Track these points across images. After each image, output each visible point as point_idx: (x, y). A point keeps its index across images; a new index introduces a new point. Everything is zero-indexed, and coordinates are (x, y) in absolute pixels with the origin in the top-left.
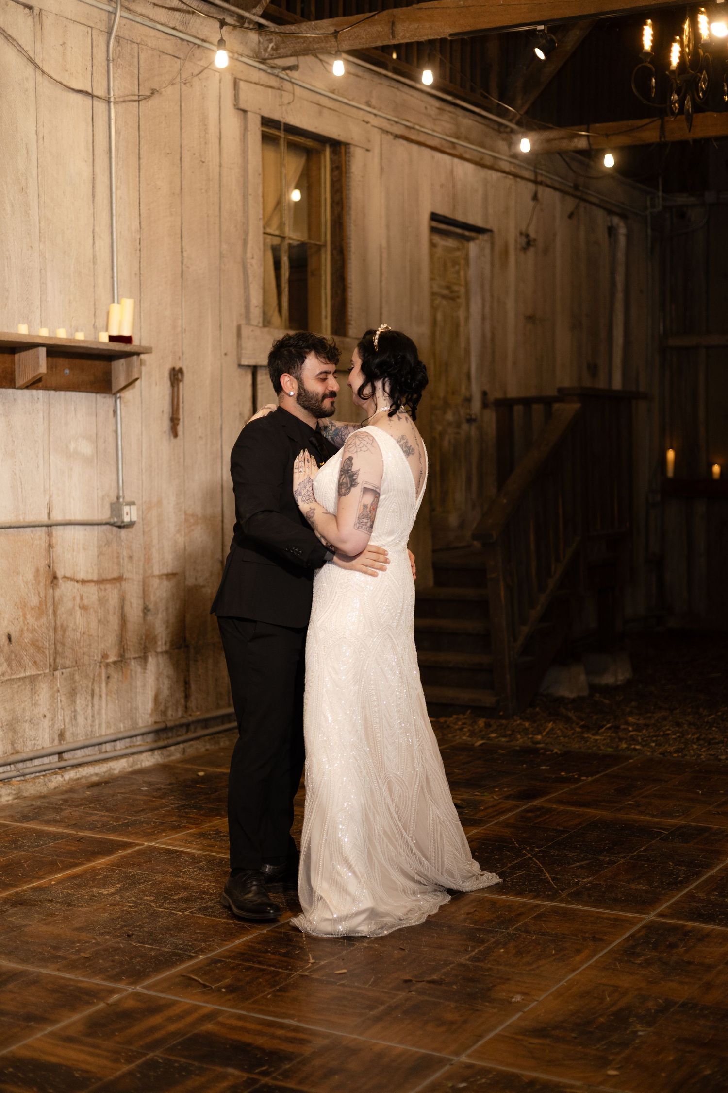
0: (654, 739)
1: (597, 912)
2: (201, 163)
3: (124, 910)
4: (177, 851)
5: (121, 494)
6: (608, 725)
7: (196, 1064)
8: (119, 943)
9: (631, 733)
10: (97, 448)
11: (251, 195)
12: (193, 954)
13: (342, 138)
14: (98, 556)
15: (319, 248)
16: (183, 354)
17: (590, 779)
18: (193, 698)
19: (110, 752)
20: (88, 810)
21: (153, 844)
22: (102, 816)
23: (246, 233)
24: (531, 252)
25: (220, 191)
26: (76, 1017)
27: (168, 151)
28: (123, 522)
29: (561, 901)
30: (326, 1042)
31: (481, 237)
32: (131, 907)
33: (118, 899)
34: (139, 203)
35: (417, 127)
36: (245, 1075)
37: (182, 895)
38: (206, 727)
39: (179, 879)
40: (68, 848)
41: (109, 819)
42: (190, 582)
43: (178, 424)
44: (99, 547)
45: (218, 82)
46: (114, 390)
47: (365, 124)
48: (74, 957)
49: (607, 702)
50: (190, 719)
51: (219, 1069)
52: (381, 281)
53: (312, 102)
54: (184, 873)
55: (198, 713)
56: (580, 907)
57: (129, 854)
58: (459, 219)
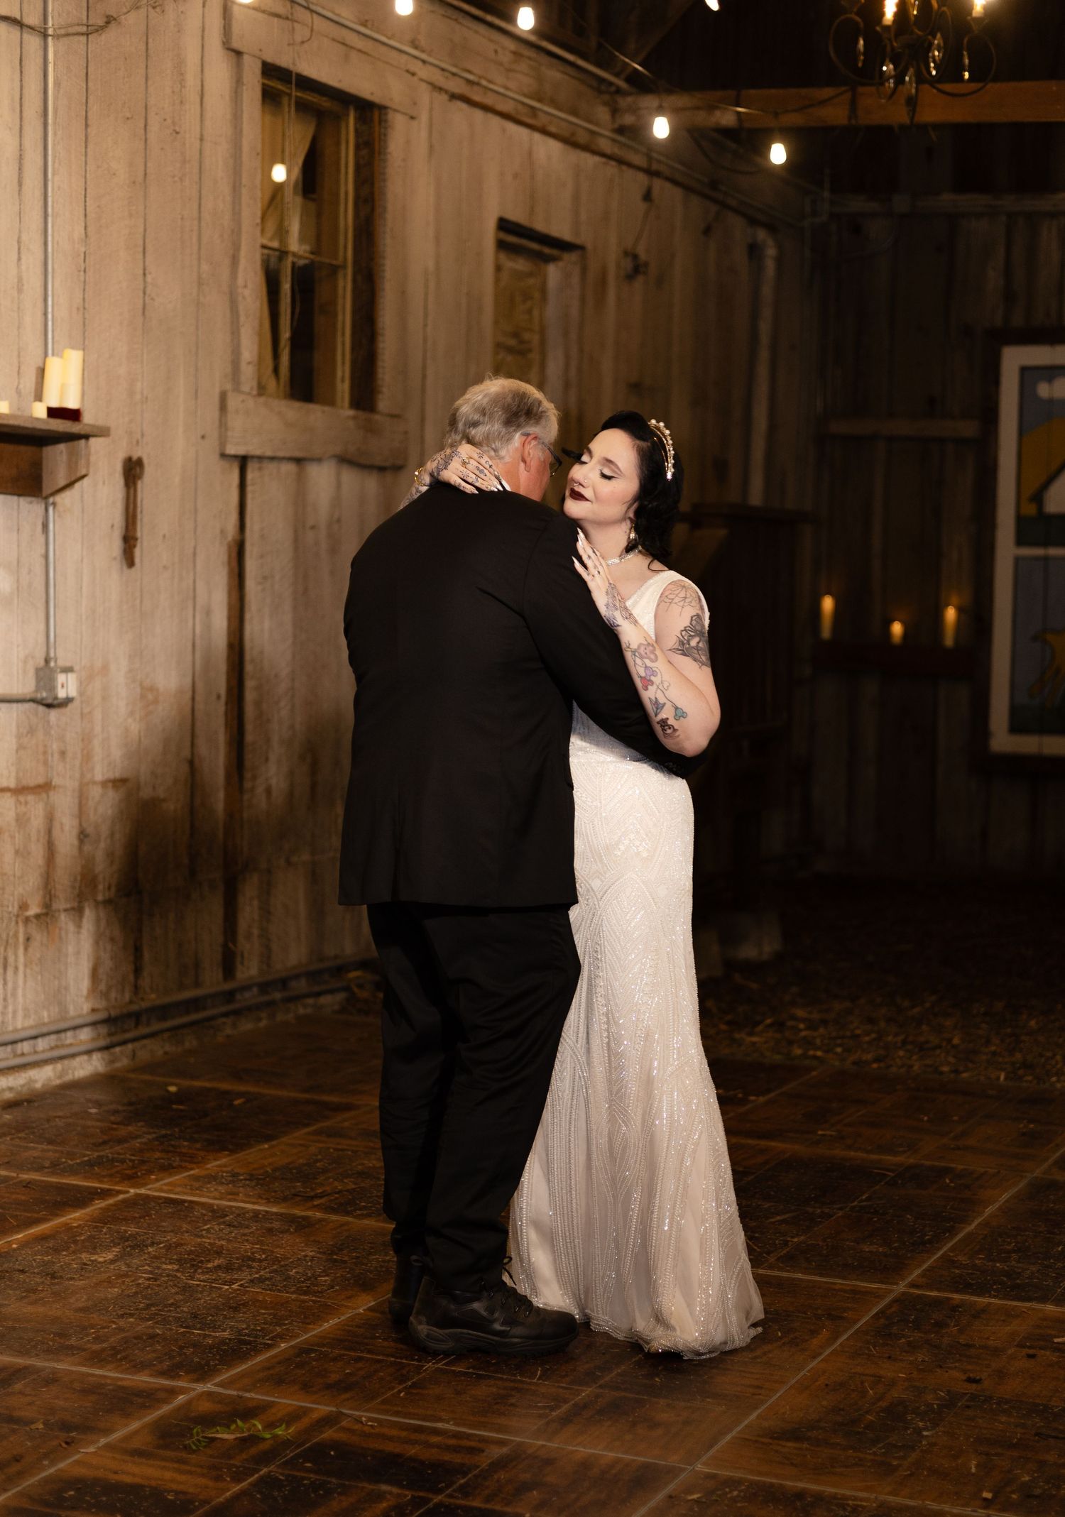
0: (839, 1041)
1: (826, 1282)
2: (174, 134)
3: (140, 1284)
4: (185, 1201)
5: (52, 655)
6: (768, 1021)
7: (334, 1480)
8: (153, 1328)
9: (803, 1034)
10: (18, 581)
11: (245, 186)
12: (269, 1342)
13: (376, 98)
14: (17, 752)
15: (334, 270)
16: (143, 435)
17: (762, 1099)
18: (145, 974)
19: (29, 1054)
20: (17, 1142)
21: (143, 1191)
22: (43, 1150)
23: (236, 247)
24: (639, 282)
25: (200, 179)
26: (135, 1425)
27: (128, 115)
28: (56, 698)
29: (771, 1267)
30: (505, 1450)
31: (566, 256)
32: (149, 1279)
33: (124, 1268)
34: (85, 197)
35: (484, 83)
36: (409, 1494)
37: (217, 1262)
38: (163, 1018)
39: (204, 1240)
40: (14, 1196)
41: (57, 1155)
42: (146, 793)
43: (135, 546)
44: (19, 736)
45: (201, 5)
46: (46, 491)
47: (409, 76)
48: (96, 1347)
49: (754, 986)
50: (144, 1005)
51: (369, 1487)
52: (425, 325)
53: (334, 40)
54: (208, 1230)
55: (153, 996)
56: (799, 1276)
57: (111, 1205)
58: (539, 227)
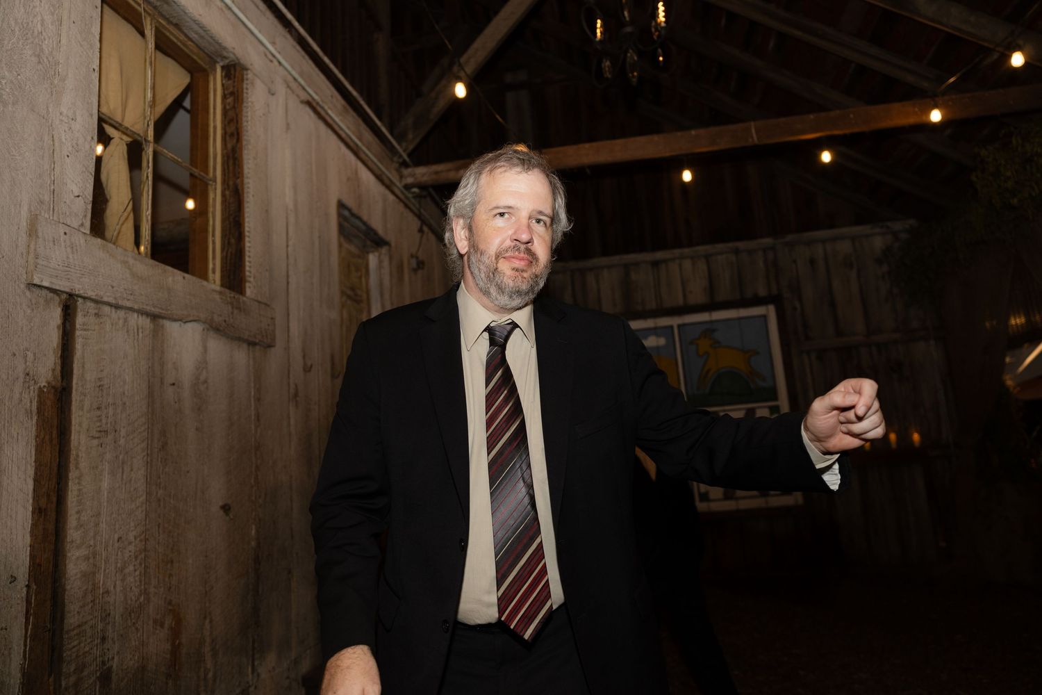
24: (420, 272)
31: (381, 248)
47: (267, 59)
58: (365, 218)
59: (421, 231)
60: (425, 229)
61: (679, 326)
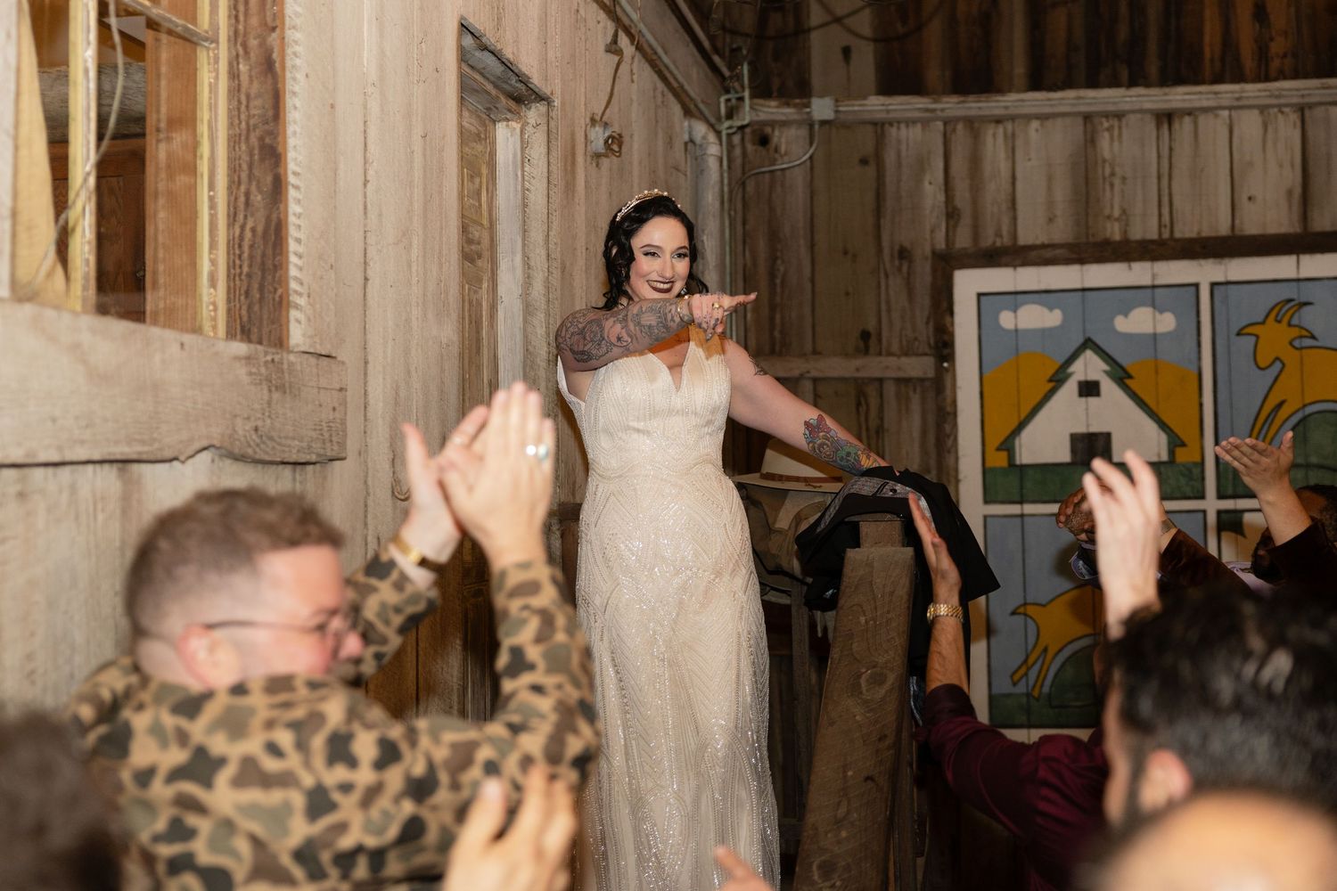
58: (508, 53)
59: (613, 48)
60: (624, 41)
61: (1213, 285)
